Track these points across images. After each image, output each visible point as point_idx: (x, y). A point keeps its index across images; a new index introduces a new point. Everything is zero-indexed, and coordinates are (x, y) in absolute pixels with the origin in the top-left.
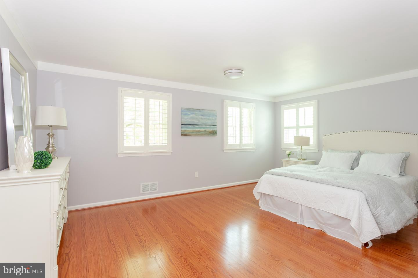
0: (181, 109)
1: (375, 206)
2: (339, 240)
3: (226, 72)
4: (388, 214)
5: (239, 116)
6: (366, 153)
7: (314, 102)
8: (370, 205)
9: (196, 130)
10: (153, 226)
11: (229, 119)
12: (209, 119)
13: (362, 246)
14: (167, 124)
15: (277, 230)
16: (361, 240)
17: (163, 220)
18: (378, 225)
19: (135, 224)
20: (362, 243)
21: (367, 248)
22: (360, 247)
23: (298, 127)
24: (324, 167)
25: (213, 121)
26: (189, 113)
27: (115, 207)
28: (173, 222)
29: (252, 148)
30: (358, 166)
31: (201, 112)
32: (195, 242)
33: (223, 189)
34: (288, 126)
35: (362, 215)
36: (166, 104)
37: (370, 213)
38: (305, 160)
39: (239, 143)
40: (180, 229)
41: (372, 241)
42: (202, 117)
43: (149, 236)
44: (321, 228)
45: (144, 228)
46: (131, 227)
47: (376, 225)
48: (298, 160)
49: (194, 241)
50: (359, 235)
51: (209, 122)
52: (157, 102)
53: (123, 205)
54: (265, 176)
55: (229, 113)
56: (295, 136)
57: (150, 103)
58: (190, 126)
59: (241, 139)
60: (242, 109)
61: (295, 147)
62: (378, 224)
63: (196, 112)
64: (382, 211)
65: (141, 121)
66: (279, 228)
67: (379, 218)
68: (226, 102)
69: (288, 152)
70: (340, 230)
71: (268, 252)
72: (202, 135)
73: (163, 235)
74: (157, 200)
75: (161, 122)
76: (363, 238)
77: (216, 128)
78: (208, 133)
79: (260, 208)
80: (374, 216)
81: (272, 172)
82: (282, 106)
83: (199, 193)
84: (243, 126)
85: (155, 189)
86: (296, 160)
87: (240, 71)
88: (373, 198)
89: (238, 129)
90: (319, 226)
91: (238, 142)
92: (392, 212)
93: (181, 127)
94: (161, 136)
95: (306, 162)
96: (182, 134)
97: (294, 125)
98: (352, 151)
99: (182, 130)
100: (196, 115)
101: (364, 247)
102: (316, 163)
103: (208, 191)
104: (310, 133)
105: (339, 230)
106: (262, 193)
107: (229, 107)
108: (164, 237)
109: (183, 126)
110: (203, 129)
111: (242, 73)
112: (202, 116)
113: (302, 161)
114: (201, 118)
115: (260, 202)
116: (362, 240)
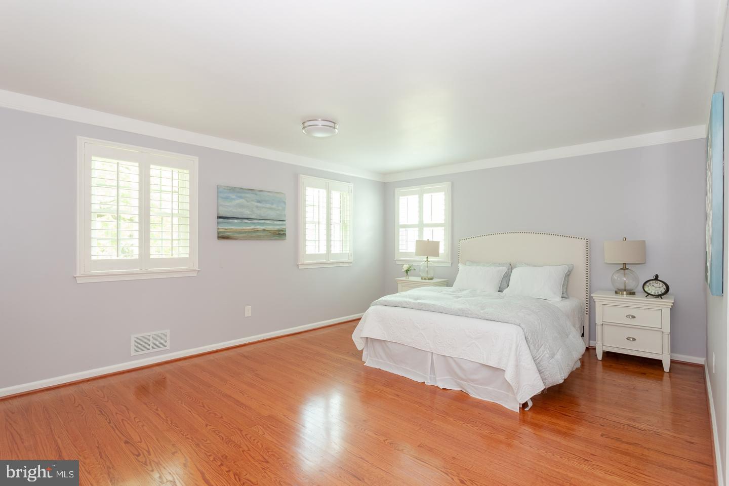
0: (218, 187)
1: (537, 346)
2: (488, 402)
3: (307, 124)
4: (552, 356)
5: (325, 205)
6: (519, 266)
7: (446, 185)
8: (530, 344)
9: (248, 228)
10: (163, 419)
11: (308, 209)
12: (271, 209)
13: (520, 407)
14: (188, 216)
15: (395, 399)
16: (518, 399)
17: (183, 405)
18: (540, 374)
19: (122, 420)
20: (520, 404)
21: (525, 410)
22: (516, 409)
23: (421, 226)
24: (464, 290)
25: (278, 212)
26: (234, 197)
27: (71, 390)
28: (205, 406)
29: (346, 260)
30: (508, 286)
31: (256, 194)
32: (253, 438)
33: (296, 336)
34: (405, 223)
35: (520, 362)
36: (187, 177)
37: (530, 358)
38: (432, 279)
39: (325, 252)
40: (222, 417)
41: (533, 399)
42: (259, 204)
43: (157, 440)
44: (462, 387)
45: (143, 426)
46: (112, 427)
47: (538, 374)
48: (422, 279)
49: (250, 438)
50: (515, 391)
51: (272, 214)
52: (166, 172)
53: (89, 383)
54: (372, 308)
55: (307, 198)
56: (417, 241)
57: (152, 173)
58: (235, 221)
59: (329, 246)
60: (331, 193)
61: (417, 258)
62: (540, 372)
63: (247, 195)
64: (545, 352)
65: (132, 208)
66: (398, 395)
67: (541, 363)
68: (303, 179)
69: (406, 267)
70: (489, 388)
71: (384, 438)
72: (258, 238)
73: (186, 434)
74: (167, 366)
75: (175, 212)
76: (521, 396)
77: (285, 225)
78: (269, 234)
79: (365, 365)
80: (535, 361)
81: (385, 301)
82: (396, 189)
83: (252, 345)
84: (332, 222)
85: (164, 344)
86: (418, 279)
87: (331, 124)
88: (533, 334)
89: (323, 227)
90: (459, 385)
91: (323, 250)
92: (558, 353)
93: (218, 223)
94: (176, 240)
95: (433, 283)
96: (220, 235)
97: (416, 222)
98: (499, 264)
99: (218, 229)
100: (247, 200)
101: (521, 409)
102: (449, 283)
103: (270, 341)
104: (439, 236)
105: (487, 388)
106: (367, 338)
107: (307, 188)
108: (188, 438)
109: (221, 220)
110: (260, 227)
111: (335, 128)
112: (259, 202)
113: (427, 281)
114: (257, 207)
115: (364, 353)
116: (520, 399)
